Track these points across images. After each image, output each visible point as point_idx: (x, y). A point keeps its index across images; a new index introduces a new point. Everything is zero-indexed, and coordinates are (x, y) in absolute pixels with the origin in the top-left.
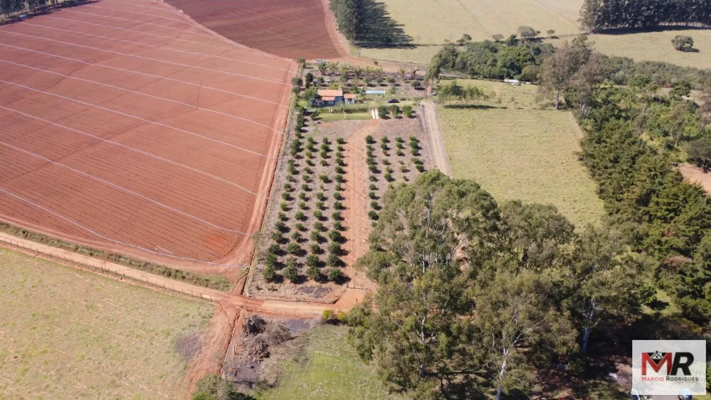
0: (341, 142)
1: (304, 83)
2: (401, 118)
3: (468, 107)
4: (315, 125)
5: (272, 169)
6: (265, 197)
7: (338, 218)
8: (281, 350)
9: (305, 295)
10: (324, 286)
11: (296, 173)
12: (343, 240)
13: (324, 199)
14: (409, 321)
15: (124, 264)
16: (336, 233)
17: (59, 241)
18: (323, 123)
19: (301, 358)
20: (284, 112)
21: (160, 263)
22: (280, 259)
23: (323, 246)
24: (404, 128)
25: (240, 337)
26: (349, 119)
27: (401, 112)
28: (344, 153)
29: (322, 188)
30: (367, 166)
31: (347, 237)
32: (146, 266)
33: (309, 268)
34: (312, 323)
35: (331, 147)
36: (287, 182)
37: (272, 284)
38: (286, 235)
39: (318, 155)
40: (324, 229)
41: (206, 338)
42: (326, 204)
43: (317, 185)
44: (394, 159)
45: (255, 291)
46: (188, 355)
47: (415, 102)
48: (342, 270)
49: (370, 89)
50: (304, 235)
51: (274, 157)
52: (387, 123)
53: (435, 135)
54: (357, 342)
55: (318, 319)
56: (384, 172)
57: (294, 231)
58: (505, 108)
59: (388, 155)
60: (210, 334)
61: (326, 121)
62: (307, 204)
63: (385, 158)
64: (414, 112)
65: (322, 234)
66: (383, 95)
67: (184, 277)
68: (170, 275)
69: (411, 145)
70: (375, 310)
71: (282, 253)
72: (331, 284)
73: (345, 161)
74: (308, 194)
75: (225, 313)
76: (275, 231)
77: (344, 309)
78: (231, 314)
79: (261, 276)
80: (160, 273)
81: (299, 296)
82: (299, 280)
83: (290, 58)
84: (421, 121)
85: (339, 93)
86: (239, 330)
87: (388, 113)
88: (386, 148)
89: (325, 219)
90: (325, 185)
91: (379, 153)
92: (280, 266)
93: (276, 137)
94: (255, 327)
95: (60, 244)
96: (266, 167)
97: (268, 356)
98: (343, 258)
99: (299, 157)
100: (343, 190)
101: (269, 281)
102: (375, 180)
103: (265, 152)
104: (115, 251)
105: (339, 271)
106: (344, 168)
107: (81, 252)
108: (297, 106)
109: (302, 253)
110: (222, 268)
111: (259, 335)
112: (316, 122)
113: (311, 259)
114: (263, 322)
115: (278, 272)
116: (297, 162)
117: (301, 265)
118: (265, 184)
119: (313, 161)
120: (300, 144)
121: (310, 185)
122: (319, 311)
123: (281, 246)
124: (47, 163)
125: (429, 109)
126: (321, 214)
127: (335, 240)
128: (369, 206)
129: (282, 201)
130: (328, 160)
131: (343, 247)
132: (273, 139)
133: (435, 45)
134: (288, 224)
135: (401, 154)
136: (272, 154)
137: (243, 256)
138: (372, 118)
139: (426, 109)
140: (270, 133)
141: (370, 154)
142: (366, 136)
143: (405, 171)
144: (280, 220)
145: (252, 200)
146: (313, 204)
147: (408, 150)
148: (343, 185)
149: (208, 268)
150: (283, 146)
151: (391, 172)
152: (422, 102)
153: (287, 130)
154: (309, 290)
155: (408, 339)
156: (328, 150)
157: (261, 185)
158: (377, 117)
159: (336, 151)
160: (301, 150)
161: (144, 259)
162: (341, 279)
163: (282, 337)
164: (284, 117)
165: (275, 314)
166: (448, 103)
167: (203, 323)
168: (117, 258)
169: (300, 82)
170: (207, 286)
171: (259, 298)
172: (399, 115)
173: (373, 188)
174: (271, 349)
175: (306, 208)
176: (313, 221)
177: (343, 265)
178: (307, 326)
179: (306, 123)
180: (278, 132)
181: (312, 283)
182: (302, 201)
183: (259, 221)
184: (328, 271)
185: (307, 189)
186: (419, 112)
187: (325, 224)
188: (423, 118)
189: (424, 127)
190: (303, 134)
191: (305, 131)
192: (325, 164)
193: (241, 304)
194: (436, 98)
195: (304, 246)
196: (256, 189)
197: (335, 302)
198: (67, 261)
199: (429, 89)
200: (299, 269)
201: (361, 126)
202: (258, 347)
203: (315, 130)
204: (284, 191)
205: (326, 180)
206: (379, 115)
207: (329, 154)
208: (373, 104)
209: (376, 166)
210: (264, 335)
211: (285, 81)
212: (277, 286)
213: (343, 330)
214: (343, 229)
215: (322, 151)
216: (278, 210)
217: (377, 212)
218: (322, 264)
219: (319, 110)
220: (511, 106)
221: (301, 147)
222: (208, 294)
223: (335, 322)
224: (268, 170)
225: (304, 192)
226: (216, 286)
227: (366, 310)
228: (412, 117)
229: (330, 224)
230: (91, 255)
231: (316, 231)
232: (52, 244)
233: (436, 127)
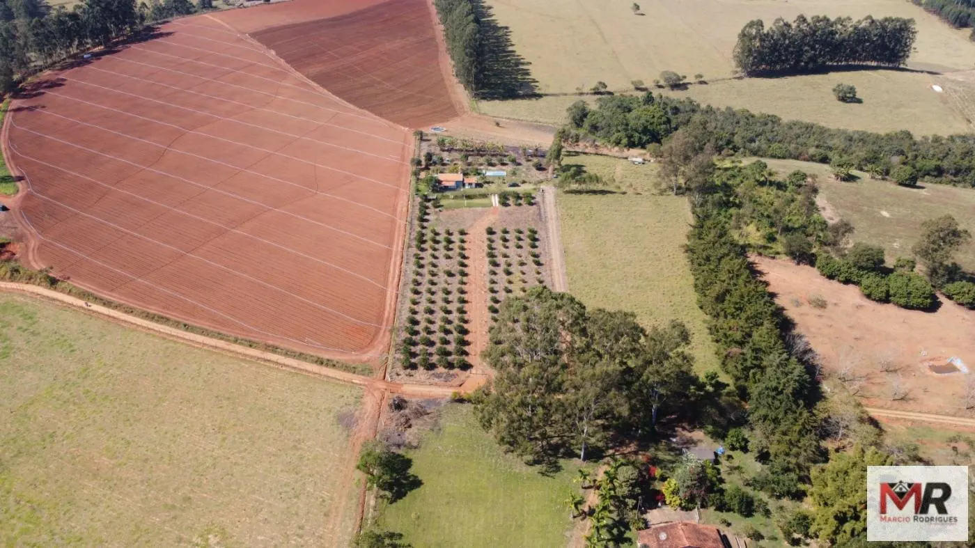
0: (462, 233)
1: (423, 163)
2: (520, 205)
3: (587, 192)
4: (436, 213)
5: (398, 263)
6: (395, 291)
7: (461, 311)
8: (420, 422)
9: (436, 380)
10: (452, 372)
11: (422, 266)
12: (465, 332)
13: (448, 293)
14: (517, 399)
15: (281, 354)
16: (460, 326)
17: (219, 334)
18: (444, 211)
19: (436, 429)
20: (405, 198)
21: (312, 354)
22: (413, 349)
23: (449, 337)
24: (521, 216)
25: (387, 414)
26: (469, 206)
27: (521, 198)
28: (465, 245)
29: (446, 282)
30: (487, 259)
31: (470, 329)
32: (300, 356)
33: (438, 357)
34: (443, 402)
35: (453, 238)
36: (415, 277)
37: (409, 371)
38: (417, 328)
39: (441, 246)
40: (450, 322)
41: (360, 414)
42: (450, 298)
43: (442, 278)
44: (512, 251)
45: (395, 376)
46: (348, 426)
47: (534, 187)
48: (466, 358)
49: (490, 170)
50: (433, 327)
51: (400, 249)
52: (507, 212)
53: (552, 225)
54: (480, 415)
55: (448, 398)
56: (503, 266)
57: (423, 324)
58: (624, 193)
59: (507, 247)
60: (363, 411)
61: (449, 208)
62: (433, 298)
63: (504, 250)
64: (533, 198)
65: (448, 327)
66: (503, 177)
67: (334, 366)
68: (322, 363)
69: (529, 237)
70: (493, 392)
71: (415, 344)
72: (456, 371)
73: (466, 253)
74: (434, 288)
75: (373, 395)
76: (408, 325)
77: (469, 390)
78: (377, 395)
79: (399, 364)
80: (313, 362)
81: (431, 381)
82: (431, 367)
83: (405, 125)
84: (540, 209)
85: (460, 177)
86: (385, 408)
87: (508, 199)
88: (505, 240)
89: (449, 312)
90: (450, 279)
91: (498, 244)
92: (414, 355)
93: (399, 227)
94: (399, 405)
95: (220, 336)
96: (393, 260)
97: (410, 426)
98: (466, 348)
99: (423, 250)
100: (465, 284)
101: (406, 368)
102: (495, 273)
103: (391, 244)
104: (270, 342)
105: (463, 360)
106: (466, 262)
107: (240, 344)
108: (418, 190)
109: (432, 344)
110: (365, 357)
111: (402, 411)
112: (438, 209)
113: (440, 349)
114: (406, 402)
115: (413, 360)
116: (422, 254)
117: (431, 354)
118: (393, 278)
119: (436, 254)
120: (423, 235)
121: (435, 279)
122: (448, 392)
123: (414, 337)
124: (182, 255)
125: (549, 194)
126: (446, 308)
127: (460, 332)
128: (489, 299)
129: (411, 295)
130: (450, 253)
131: (467, 338)
132: (397, 229)
133: (566, 94)
134: (418, 317)
135: (520, 247)
136: (397, 247)
137: (381, 347)
138: (492, 205)
139: (547, 195)
140: (393, 222)
141: (490, 248)
142: (486, 227)
143: (522, 264)
144: (410, 314)
145: (383, 293)
146: (439, 297)
147: (526, 242)
148: (465, 279)
149: (354, 358)
150: (407, 237)
151: (509, 265)
152: (542, 186)
153: (409, 219)
154: (439, 376)
155: (516, 412)
156: (450, 242)
157: (390, 279)
158: (497, 204)
159: (458, 243)
160: (424, 242)
161: (297, 350)
162: (466, 367)
163: (420, 413)
164: (405, 204)
165: (414, 395)
166: (567, 189)
167: (356, 402)
168: (274, 349)
169: (419, 163)
170: (354, 372)
171: (398, 382)
172: (520, 201)
173: (493, 282)
174: (413, 422)
175: (433, 302)
176: (439, 315)
177: (467, 354)
178: (439, 404)
179: (428, 211)
180: (401, 222)
181: (441, 370)
182: (429, 295)
183: (392, 315)
184: (454, 359)
185: (433, 283)
186: (538, 199)
187: (450, 317)
188: (542, 206)
189: (543, 215)
190: (425, 224)
191: (427, 221)
192: (448, 257)
193: (385, 387)
194: (557, 181)
195: (433, 338)
196: (385, 283)
197: (460, 385)
198: (231, 352)
199: (550, 169)
200: (431, 358)
201: (481, 214)
202: (403, 420)
203: (437, 219)
204: (412, 286)
205: (450, 274)
206: (499, 202)
207: (451, 246)
208: (493, 187)
209: (495, 259)
210: (407, 411)
211: (403, 158)
212: (413, 372)
213: (466, 408)
214: (466, 322)
215: (444, 243)
216: (408, 305)
217: (497, 306)
218: (449, 354)
219: (439, 195)
220: (630, 191)
221: (424, 238)
222: (357, 379)
223: (461, 401)
224: (395, 263)
225: (430, 286)
226: (362, 373)
227: (486, 392)
228: (531, 204)
229: (454, 316)
230: (251, 346)
231: (443, 324)
232: (212, 337)
233: (554, 216)
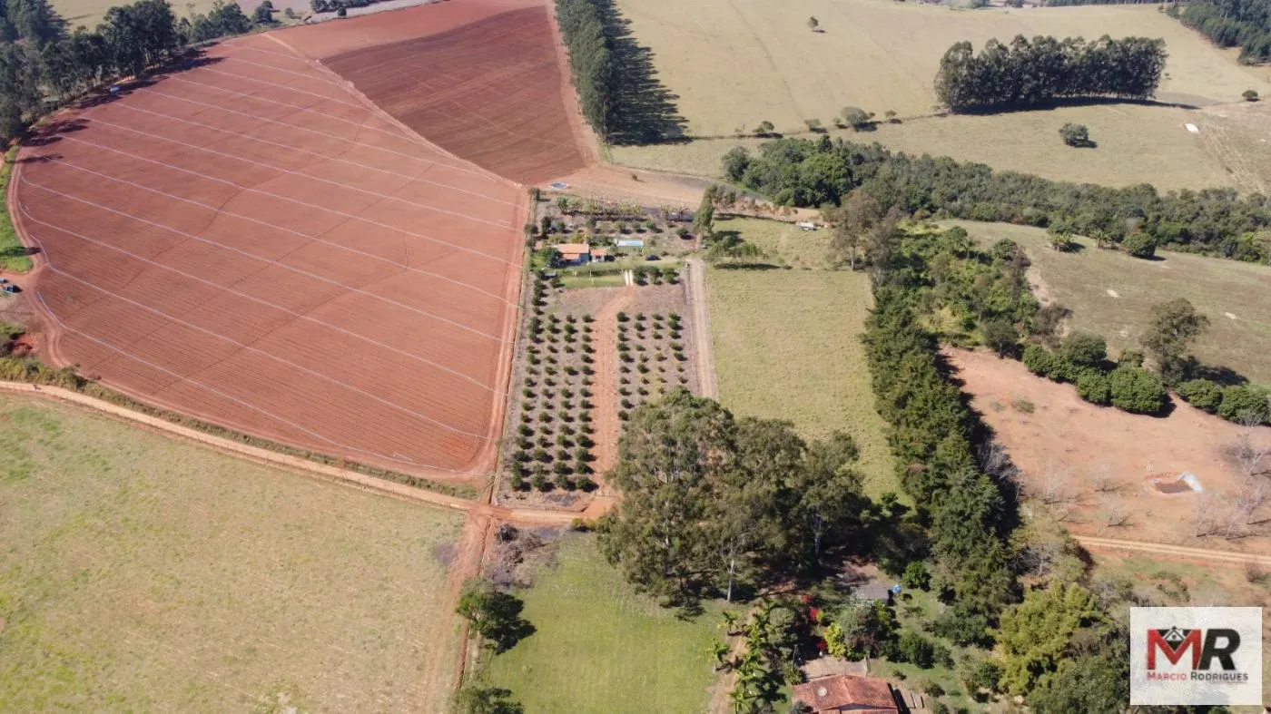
0: (588, 320)
1: (540, 230)
2: (660, 283)
3: (745, 266)
4: (555, 294)
5: (508, 358)
6: (503, 394)
7: (586, 418)
8: (533, 556)
9: (554, 504)
10: (572, 494)
11: (537, 362)
12: (590, 444)
13: (569, 395)
15: (363, 472)
16: (584, 437)
17: (287, 448)
18: (566, 291)
19: (553, 563)
20: (517, 274)
21: (402, 472)
22: (526, 465)
23: (569, 451)
24: (661, 298)
25: (493, 545)
26: (596, 285)
27: (661, 275)
28: (591, 335)
29: (567, 382)
30: (618, 353)
31: (595, 441)
32: (387, 475)
33: (556, 475)
34: (562, 532)
35: (576, 326)
36: (527, 375)
37: (520, 492)
38: (530, 439)
39: (560, 337)
40: (571, 432)
41: (460, 546)
42: (572, 401)
43: (562, 377)
44: (649, 343)
45: (503, 500)
46: (446, 561)
47: (678, 260)
48: (590, 477)
49: (623, 239)
50: (550, 439)
51: (510, 341)
52: (644, 292)
53: (700, 309)
54: (605, 547)
55: (568, 527)
56: (638, 362)
57: (538, 435)
58: (789, 268)
59: (643, 338)
60: (465, 542)
61: (570, 288)
62: (551, 401)
63: (639, 341)
64: (677, 275)
65: (569, 438)
66: (639, 247)
67: (429, 486)
68: (413, 484)
69: (670, 324)
70: (622, 518)
71: (527, 459)
72: (578, 492)
73: (592, 345)
74: (552, 390)
75: (477, 522)
76: (520, 436)
77: (593, 516)
78: (481, 522)
79: (508, 484)
80: (402, 482)
81: (548, 505)
82: (547, 487)
83: (517, 181)
84: (684, 289)
85: (585, 248)
86: (491, 539)
87: (645, 276)
88: (641, 329)
89: (570, 420)
90: (572, 379)
91: (632, 334)
92: (526, 473)
93: (510, 313)
94: (508, 535)
95: (288, 450)
96: (501, 355)
97: (521, 561)
98: (590, 464)
99: (538, 341)
100: (589, 383)
101: (516, 489)
102: (627, 370)
103: (499, 333)
104: (351, 458)
105: (587, 479)
106: (592, 356)
107: (314, 460)
108: (533, 265)
109: (548, 459)
110: (466, 476)
111: (512, 542)
112: (557, 290)
113: (558, 466)
114: (515, 531)
115: (525, 480)
116: (537, 347)
117: (547, 472)
118: (502, 378)
119: (555, 346)
120: (539, 322)
121: (553, 378)
122: (567, 518)
123: (526, 451)
124: (240, 349)
125: (696, 270)
126: (566, 414)
127: (583, 445)
128: (619, 403)
129: (523, 399)
130: (572, 345)
131: (591, 451)
132: (507, 314)
133: (722, 138)
134: (531, 426)
135: (658, 337)
136: (507, 338)
137: (486, 463)
138: (625, 284)
139: (693, 270)
140: (502, 307)
141: (623, 338)
142: (618, 311)
143: (661, 359)
144: (523, 423)
145: (489, 396)
146: (558, 400)
147: (667, 331)
148: (590, 378)
149: (453, 477)
150: (519, 325)
151: (645, 360)
152: (688, 260)
153: (522, 302)
154: (557, 499)
155: (647, 543)
156: (572, 331)
157: (498, 378)
158: (632, 282)
159: (582, 333)
160: (540, 331)
161: (384, 467)
162: (590, 487)
163: (533, 544)
164: (517, 283)
165: (527, 523)
166: (718, 263)
167: (455, 532)
168: (355, 466)
169: (535, 230)
170: (453, 495)
171: (507, 506)
172: (660, 279)
173: (625, 382)
174: (524, 555)
175: (550, 407)
176: (558, 423)
177: (590, 471)
178: (557, 533)
179: (545, 291)
180: (511, 306)
181: (559, 491)
182: (546, 399)
183: (499, 423)
184: (575, 479)
185: (550, 383)
186: (683, 276)
187: (572, 425)
188: (687, 285)
189: (688, 297)
190: (542, 308)
191: (544, 304)
192: (570, 351)
193: (491, 513)
194: (706, 252)
195: (550, 451)
196: (492, 383)
197: (583, 511)
198: (301, 469)
199: (699, 237)
200: (547, 477)
201: (611, 296)
202: (512, 553)
203: (556, 302)
204: (524, 387)
206: (634, 280)
207: (573, 336)
208: (626, 261)
209: (627, 352)
210: (517, 542)
211: (515, 224)
212: (525, 494)
213: (590, 538)
214: (591, 431)
215: (565, 333)
216: (520, 410)
217: (629, 411)
218: (569, 471)
219: (560, 271)
220: (797, 266)
221: (541, 327)
222: (456, 503)
223: (583, 529)
224: (504, 359)
225: (547, 387)
226: (463, 495)
227: (613, 519)
228: (674, 282)
229: (577, 425)
230: (326, 462)
231: (562, 434)
232: (279, 451)
233: (702, 297)
